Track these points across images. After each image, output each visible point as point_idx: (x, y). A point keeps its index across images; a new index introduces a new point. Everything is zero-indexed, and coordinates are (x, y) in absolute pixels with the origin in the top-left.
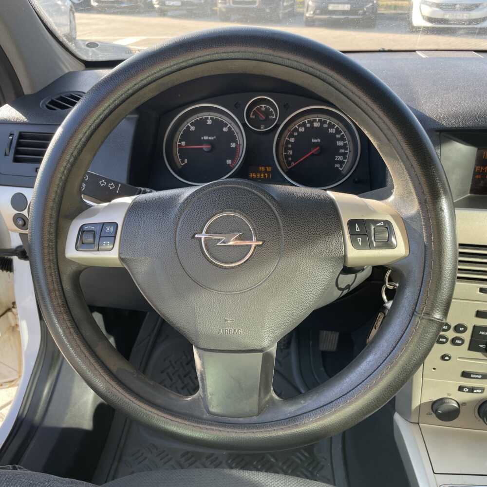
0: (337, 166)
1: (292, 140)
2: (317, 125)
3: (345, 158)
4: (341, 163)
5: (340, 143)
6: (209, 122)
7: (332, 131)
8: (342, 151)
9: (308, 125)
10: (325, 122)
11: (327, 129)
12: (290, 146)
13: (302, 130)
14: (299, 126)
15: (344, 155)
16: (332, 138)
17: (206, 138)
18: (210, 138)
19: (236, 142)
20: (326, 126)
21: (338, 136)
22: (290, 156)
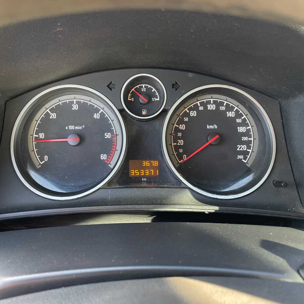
0: (240, 157)
1: (182, 127)
2: (212, 107)
3: (249, 147)
4: (245, 153)
5: (241, 129)
6: (75, 107)
7: (231, 114)
8: (245, 139)
9: (201, 108)
10: (222, 104)
11: (224, 112)
12: (180, 134)
13: (193, 114)
14: (190, 109)
15: (248, 143)
16: (232, 124)
17: (72, 127)
18: (77, 128)
19: (111, 132)
20: (223, 108)
21: (239, 121)
22: (180, 147)
